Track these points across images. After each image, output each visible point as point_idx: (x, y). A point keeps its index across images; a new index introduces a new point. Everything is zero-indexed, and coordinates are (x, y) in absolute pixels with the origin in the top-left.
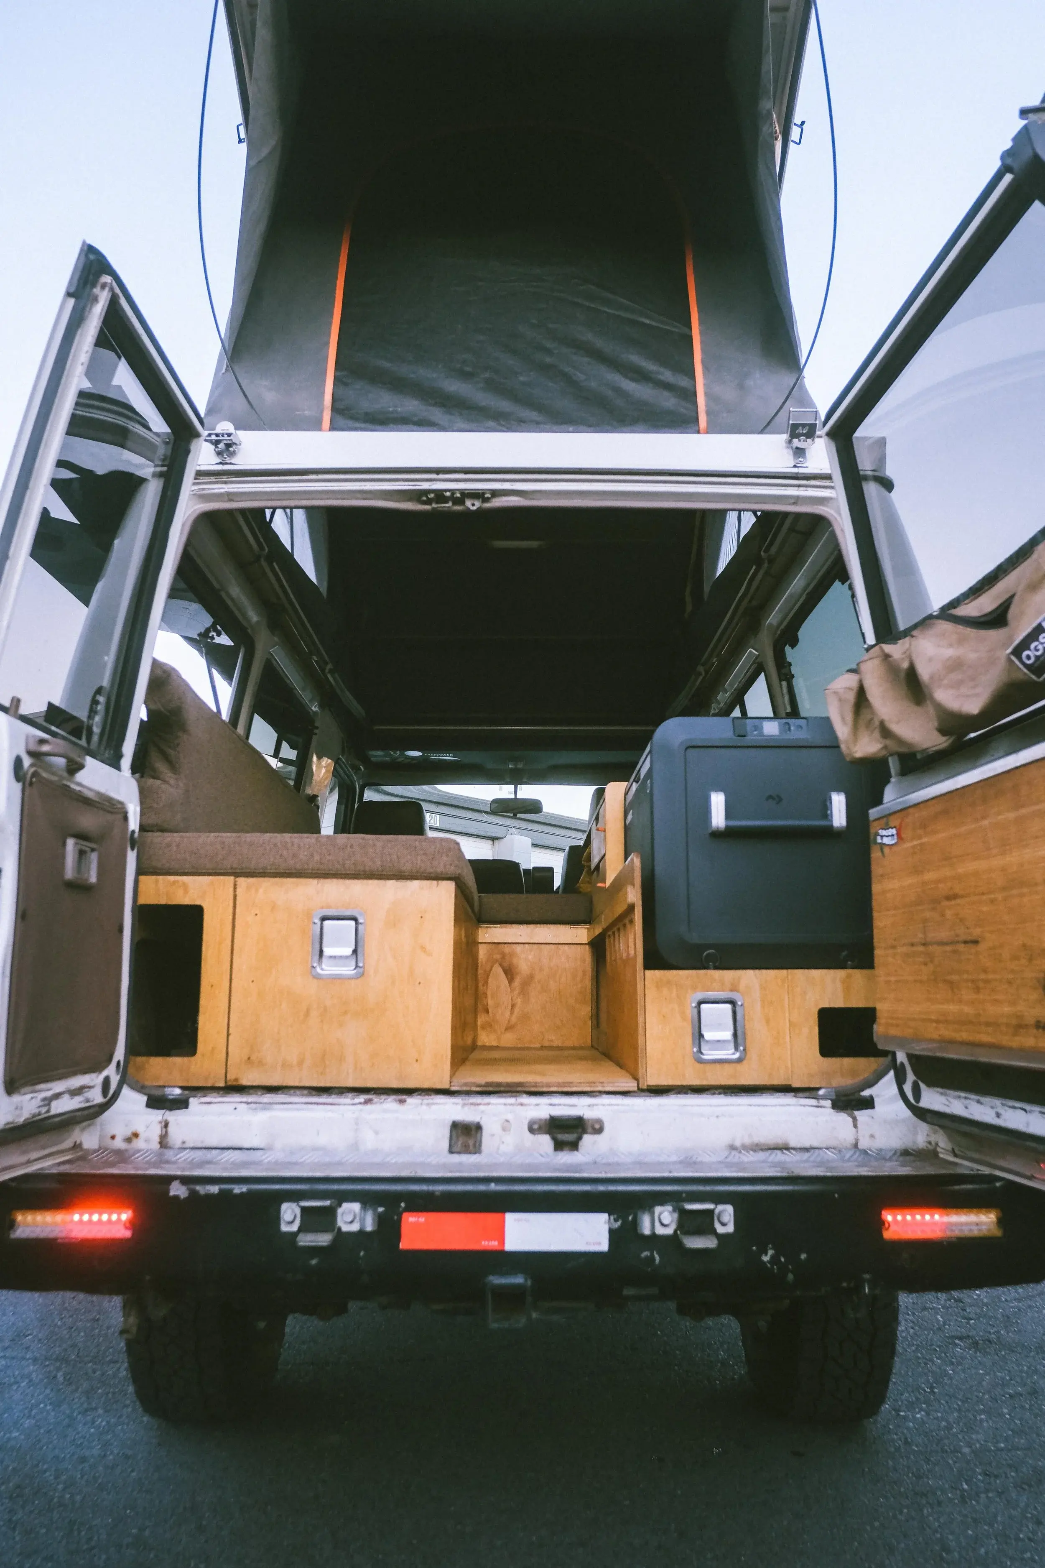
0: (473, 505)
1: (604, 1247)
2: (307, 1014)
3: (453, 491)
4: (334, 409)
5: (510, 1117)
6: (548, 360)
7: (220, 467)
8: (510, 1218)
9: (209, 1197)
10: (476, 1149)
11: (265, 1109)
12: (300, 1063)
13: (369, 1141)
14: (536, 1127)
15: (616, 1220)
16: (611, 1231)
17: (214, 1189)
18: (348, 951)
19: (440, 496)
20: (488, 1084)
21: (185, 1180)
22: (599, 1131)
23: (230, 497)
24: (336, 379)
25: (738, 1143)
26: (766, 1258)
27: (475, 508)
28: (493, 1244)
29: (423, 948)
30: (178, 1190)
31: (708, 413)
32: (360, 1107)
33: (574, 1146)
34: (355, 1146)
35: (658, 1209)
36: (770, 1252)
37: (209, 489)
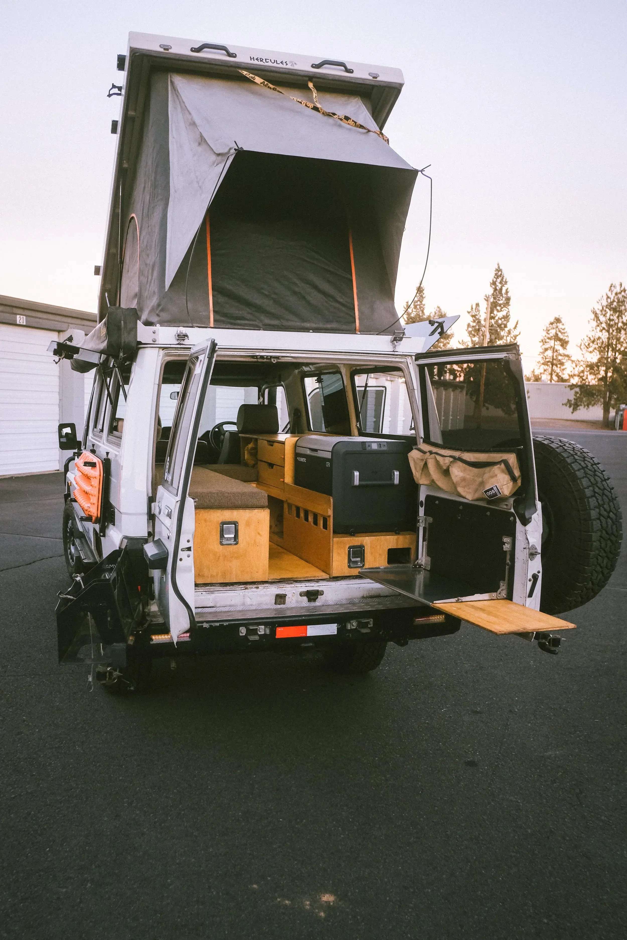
0: (274, 361)
1: (336, 633)
2: (219, 558)
3: (267, 356)
4: (214, 311)
5: (294, 592)
6: (297, 289)
7: (179, 346)
8: (309, 627)
9: (216, 627)
10: (284, 603)
11: (212, 593)
12: (217, 575)
13: (248, 601)
14: (303, 594)
15: (339, 625)
16: (338, 628)
17: (218, 624)
18: (233, 536)
19: (262, 357)
20: (281, 579)
21: (207, 622)
22: (323, 594)
23: (179, 355)
24: (213, 296)
25: (365, 596)
26: (381, 633)
27: (275, 362)
28: (304, 635)
29: (259, 534)
30: (205, 625)
31: (359, 319)
32: (244, 590)
33: (314, 600)
34: (243, 604)
35: (352, 621)
36: (382, 631)
37: (172, 353)
